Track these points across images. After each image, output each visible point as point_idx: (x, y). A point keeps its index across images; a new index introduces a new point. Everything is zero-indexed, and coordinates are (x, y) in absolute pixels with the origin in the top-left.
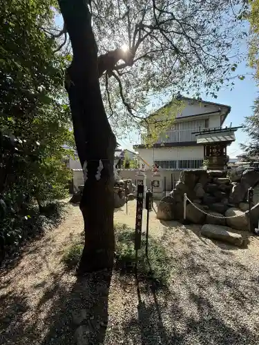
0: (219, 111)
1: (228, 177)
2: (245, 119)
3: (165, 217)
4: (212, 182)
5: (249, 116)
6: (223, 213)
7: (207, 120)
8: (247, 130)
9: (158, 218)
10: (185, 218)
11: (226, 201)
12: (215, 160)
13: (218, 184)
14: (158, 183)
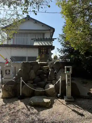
0: (50, 30)
1: (48, 66)
2: (59, 35)
3: (7, 96)
4: (41, 69)
5: (60, 34)
6: (44, 87)
7: (44, 34)
8: (60, 41)
9: (2, 98)
10: (21, 94)
11: (46, 80)
12: (43, 56)
13: (43, 70)
14: (9, 72)
